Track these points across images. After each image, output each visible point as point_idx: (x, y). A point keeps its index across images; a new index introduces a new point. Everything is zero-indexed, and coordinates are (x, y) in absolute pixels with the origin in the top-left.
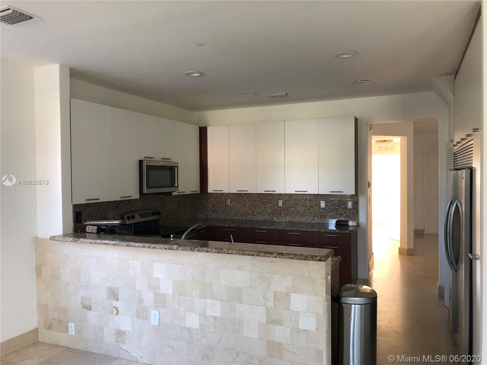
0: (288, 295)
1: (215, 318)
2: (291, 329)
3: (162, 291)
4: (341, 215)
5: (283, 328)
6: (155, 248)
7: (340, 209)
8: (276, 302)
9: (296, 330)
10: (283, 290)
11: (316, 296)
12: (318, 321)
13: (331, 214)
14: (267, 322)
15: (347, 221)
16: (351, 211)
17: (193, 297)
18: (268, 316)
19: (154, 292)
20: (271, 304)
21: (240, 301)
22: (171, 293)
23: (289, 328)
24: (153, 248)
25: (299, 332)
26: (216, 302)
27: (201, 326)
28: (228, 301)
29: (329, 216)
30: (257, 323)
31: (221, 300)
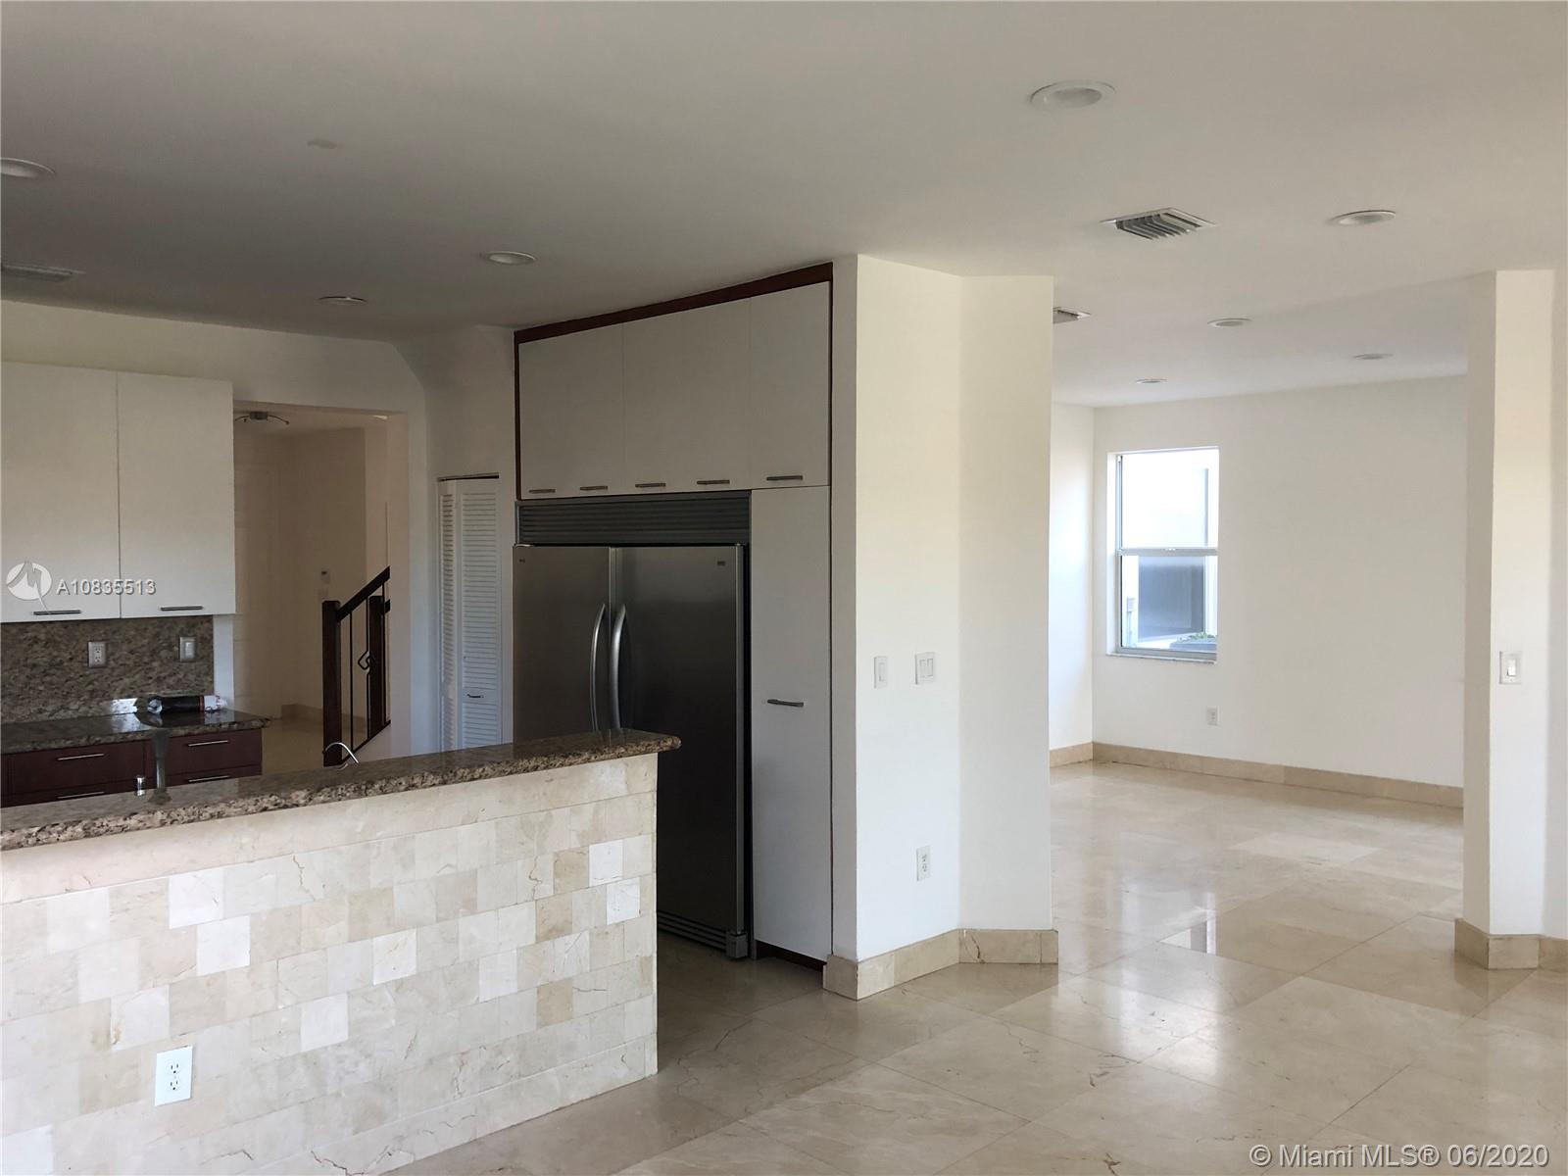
0: (583, 853)
1: (399, 985)
2: (590, 934)
3: (207, 964)
4: (159, 680)
5: (574, 937)
6: (220, 816)
7: (155, 664)
8: (557, 881)
9: (601, 933)
10: (575, 844)
11: (640, 834)
12: (642, 891)
13: (127, 681)
14: (538, 939)
15: (199, 699)
16: (193, 666)
17: (324, 949)
18: (540, 922)
19: (171, 985)
20: (546, 889)
21: (471, 906)
22: (245, 961)
23: (586, 934)
24: (212, 816)
25: (607, 933)
26: (401, 936)
27: (356, 1026)
28: (439, 920)
29: (118, 690)
30: (515, 952)
31: (418, 925)
